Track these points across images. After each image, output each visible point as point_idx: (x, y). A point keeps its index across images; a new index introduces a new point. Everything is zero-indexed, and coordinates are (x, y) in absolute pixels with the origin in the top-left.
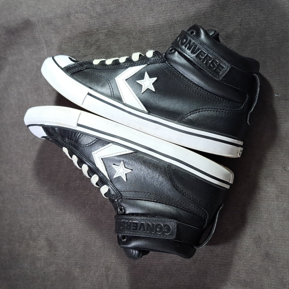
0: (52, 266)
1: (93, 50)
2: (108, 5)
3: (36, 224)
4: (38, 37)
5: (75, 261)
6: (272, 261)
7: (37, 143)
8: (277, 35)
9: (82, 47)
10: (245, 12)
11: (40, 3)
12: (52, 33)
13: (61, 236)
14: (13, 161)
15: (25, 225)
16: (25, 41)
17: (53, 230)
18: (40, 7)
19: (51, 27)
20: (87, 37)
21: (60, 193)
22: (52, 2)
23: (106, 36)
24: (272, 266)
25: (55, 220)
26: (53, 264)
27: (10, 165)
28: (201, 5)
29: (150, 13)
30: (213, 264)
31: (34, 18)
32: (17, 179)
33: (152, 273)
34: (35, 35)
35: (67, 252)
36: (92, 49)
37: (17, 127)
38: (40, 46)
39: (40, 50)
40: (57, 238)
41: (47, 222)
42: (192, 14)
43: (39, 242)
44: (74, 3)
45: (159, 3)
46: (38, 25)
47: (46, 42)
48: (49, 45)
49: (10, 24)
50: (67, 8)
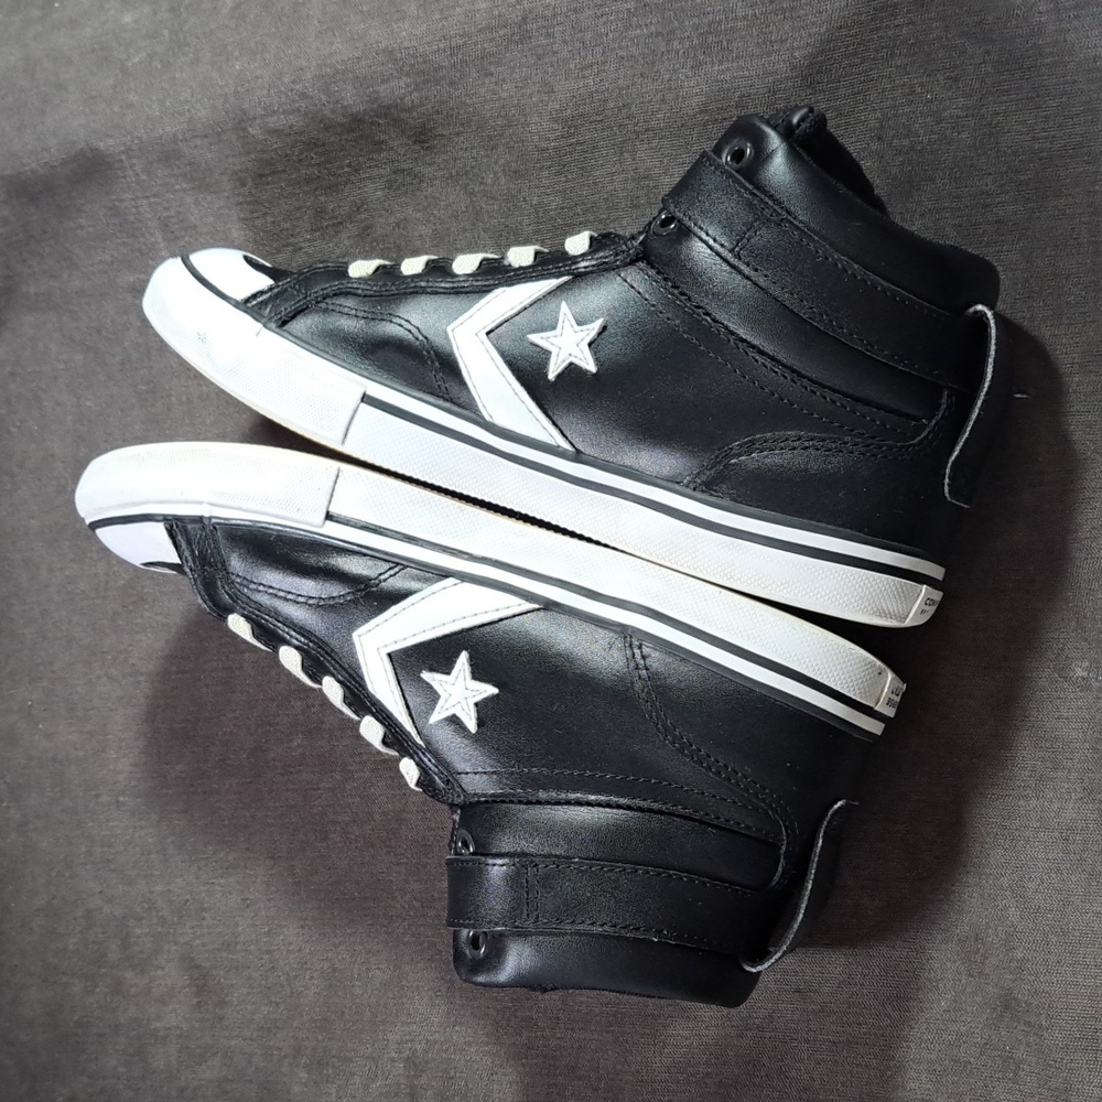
0: (209, 1063)
1: (347, 242)
2: (383, 82)
3: (146, 905)
4: (134, 210)
5: (292, 1041)
6: (1028, 1024)
7: (143, 600)
8: (1017, 171)
9: (306, 231)
10: (893, 89)
11: (132, 85)
12: (184, 190)
13: (239, 948)
14: (53, 672)
15: (106, 909)
16: (81, 227)
17: (209, 927)
18: (133, 98)
19: (176, 171)
20: (321, 195)
21: (231, 785)
22: (174, 78)
23: (389, 189)
24: (1028, 1044)
25: (217, 888)
26: (214, 1055)
27: (44, 687)
28: (728, 69)
29: (542, 102)
30: (807, 1041)
31: (111, 142)
32: (70, 737)
33: (580, 1079)
34: (121, 201)
35: (265, 1009)
36: (344, 235)
37: (68, 543)
38: (142, 240)
39: (142, 254)
40: (224, 954)
41: (188, 897)
42: (695, 101)
43: (160, 972)
44: (257, 78)
45: (572, 66)
46: (127, 164)
47: (165, 225)
48: (177, 234)
49: (23, 164)
50: (232, 99)
